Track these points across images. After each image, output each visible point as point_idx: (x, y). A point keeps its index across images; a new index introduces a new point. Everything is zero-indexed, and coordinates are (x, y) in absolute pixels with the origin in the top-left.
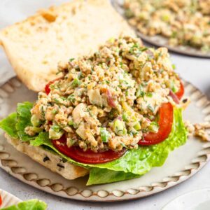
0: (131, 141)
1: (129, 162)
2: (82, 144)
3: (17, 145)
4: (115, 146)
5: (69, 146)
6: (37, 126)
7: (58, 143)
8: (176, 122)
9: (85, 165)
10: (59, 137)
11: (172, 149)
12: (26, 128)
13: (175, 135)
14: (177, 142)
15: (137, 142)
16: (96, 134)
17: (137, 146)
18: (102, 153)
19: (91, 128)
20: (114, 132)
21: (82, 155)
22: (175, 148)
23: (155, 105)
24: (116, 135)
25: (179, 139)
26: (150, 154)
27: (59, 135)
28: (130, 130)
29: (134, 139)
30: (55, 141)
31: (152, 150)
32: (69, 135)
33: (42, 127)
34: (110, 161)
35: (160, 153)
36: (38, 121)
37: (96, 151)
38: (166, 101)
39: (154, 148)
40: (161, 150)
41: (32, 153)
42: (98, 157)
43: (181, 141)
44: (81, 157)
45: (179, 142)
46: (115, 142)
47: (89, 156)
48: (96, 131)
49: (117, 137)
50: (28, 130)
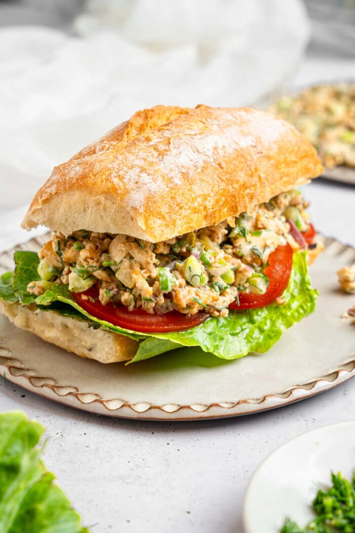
0: (215, 300)
1: (210, 334)
2: (126, 297)
3: (15, 315)
4: (184, 303)
5: (103, 302)
6: (49, 280)
7: (84, 297)
8: (295, 274)
9: (131, 332)
10: (86, 288)
11: (289, 325)
12: (31, 284)
13: (293, 297)
14: (297, 311)
15: (227, 304)
16: (149, 277)
17: (226, 312)
18: (162, 315)
19: (142, 268)
20: (184, 277)
21: (126, 316)
22: (295, 323)
23: (266, 246)
24: (188, 283)
25: (301, 307)
26: (248, 327)
27: (85, 284)
28: (215, 280)
29: (221, 298)
30: (80, 294)
31: (252, 321)
32: (104, 285)
33: (58, 281)
34: (177, 330)
35: (266, 328)
36: (51, 269)
37: (151, 311)
38: (283, 242)
39: (256, 317)
40: (268, 322)
41: (42, 328)
42: (154, 320)
43: (305, 311)
44: (124, 320)
45: (301, 311)
46: (185, 296)
47: (138, 319)
48: (150, 272)
49: (188, 288)
50: (34, 287)
